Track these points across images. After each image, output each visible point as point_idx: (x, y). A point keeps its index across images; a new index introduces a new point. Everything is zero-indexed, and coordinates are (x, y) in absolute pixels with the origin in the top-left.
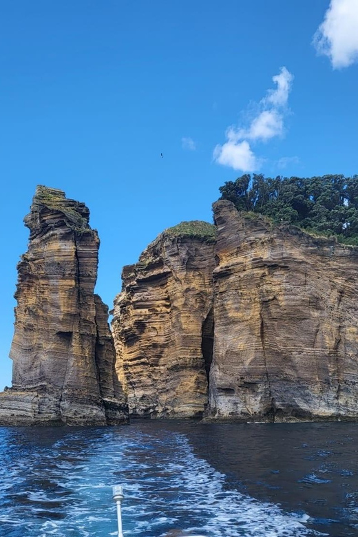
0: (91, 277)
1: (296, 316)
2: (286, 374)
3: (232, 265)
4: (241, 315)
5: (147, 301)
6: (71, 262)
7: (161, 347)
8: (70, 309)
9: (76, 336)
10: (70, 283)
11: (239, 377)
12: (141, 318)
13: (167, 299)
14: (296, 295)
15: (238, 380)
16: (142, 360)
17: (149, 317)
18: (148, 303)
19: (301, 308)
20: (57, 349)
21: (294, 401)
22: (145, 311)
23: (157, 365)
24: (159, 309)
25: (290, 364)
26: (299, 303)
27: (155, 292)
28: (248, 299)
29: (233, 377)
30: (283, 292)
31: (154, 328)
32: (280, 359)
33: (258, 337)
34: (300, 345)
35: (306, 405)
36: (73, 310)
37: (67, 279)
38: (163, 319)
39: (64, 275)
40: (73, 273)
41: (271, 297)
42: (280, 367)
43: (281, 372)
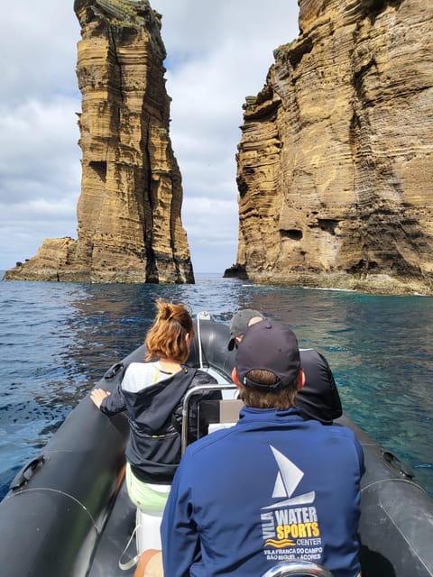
0: (138, 90)
1: (408, 85)
2: (384, 201)
3: (313, 29)
4: (320, 109)
5: (255, 141)
6: (102, 66)
7: (269, 194)
8: (101, 131)
9: (111, 167)
10: (101, 96)
11: (310, 211)
12: (249, 163)
13: (277, 137)
14: (411, 42)
15: (308, 216)
16: (253, 212)
17: (259, 160)
18: (257, 144)
19: (419, 67)
20: (89, 185)
21: (394, 248)
22: (253, 154)
23: (266, 216)
24: (268, 149)
25: (390, 181)
26: (418, 56)
27: (265, 131)
28: (333, 80)
29: (300, 212)
30: (389, 44)
31: (261, 172)
32: (375, 173)
33: (346, 142)
34: (412, 141)
35: (414, 255)
36: (106, 132)
37: (97, 90)
38: (272, 161)
39: (93, 85)
40: (106, 81)
41: (366, 62)
42: (374, 189)
43: (375, 198)
